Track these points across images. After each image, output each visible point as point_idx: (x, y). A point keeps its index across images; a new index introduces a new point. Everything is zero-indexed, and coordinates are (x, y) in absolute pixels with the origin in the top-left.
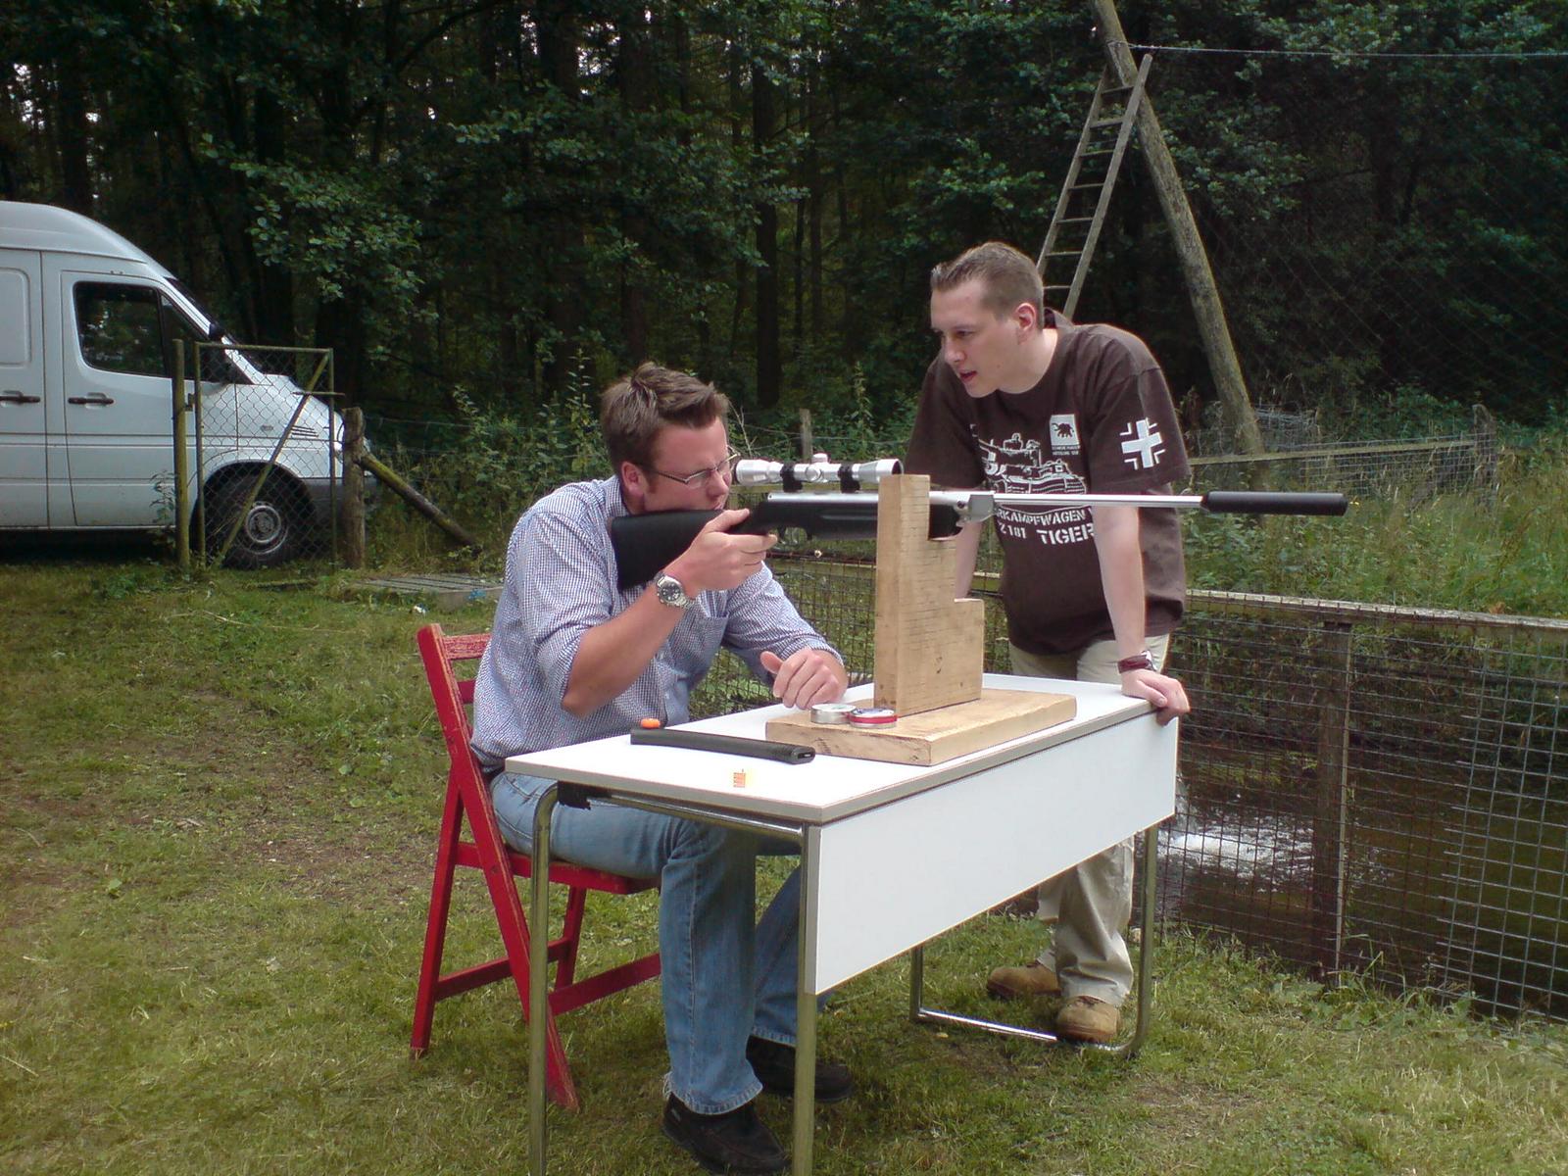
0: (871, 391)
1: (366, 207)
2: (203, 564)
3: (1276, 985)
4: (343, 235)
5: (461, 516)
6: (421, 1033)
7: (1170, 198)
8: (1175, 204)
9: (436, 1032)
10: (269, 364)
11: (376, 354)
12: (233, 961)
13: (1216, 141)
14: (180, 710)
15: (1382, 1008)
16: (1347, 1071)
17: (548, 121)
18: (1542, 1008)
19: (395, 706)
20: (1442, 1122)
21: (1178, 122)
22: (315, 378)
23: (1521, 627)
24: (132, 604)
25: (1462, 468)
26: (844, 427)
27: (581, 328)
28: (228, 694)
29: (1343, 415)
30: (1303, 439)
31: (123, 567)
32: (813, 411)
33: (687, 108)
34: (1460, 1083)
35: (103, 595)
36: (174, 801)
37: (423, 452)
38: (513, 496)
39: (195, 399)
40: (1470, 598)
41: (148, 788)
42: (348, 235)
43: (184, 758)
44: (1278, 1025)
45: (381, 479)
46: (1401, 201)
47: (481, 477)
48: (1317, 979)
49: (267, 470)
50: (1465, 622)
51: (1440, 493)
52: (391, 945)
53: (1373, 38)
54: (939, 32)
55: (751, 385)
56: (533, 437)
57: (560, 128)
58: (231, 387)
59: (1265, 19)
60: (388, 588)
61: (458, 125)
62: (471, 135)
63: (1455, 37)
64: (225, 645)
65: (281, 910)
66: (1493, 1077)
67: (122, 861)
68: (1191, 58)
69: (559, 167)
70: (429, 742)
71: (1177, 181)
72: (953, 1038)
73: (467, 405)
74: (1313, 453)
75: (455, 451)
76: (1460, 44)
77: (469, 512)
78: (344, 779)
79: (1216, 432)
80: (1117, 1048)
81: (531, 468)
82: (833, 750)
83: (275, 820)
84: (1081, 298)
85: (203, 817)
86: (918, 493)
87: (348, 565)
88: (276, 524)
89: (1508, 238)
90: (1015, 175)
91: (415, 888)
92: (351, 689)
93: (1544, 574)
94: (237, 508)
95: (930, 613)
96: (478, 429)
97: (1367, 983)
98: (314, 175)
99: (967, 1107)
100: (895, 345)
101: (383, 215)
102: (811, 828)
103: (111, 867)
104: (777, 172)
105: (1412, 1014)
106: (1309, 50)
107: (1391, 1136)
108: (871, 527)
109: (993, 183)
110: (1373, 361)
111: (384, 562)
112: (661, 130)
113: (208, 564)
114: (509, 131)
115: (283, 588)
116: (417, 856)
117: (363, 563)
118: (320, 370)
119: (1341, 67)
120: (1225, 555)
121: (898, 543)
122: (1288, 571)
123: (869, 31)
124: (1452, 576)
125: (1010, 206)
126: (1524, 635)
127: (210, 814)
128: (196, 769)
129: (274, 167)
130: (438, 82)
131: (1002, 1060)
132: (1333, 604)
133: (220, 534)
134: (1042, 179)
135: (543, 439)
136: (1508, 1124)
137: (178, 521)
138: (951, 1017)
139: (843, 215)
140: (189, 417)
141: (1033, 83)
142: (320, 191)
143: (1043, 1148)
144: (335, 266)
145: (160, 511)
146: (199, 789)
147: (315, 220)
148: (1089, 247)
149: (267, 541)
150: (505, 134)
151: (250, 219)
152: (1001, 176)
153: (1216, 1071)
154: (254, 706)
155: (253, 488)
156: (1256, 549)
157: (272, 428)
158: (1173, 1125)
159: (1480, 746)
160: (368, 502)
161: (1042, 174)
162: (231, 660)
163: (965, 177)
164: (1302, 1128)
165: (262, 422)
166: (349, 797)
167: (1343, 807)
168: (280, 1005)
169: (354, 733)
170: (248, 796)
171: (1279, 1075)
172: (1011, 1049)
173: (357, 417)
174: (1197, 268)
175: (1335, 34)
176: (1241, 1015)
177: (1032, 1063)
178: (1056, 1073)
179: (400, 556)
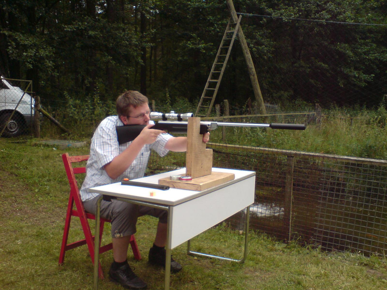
0: (170, 96)
1: (40, 44)
3: (276, 245)
4: (33, 51)
5: (65, 125)
6: (62, 259)
7: (245, 51)
8: (247, 52)
9: (66, 259)
10: (14, 84)
11: (42, 83)
12: (8, 242)
13: (255, 38)
15: (301, 250)
16: (294, 265)
17: (88, 26)
18: (337, 249)
19: (50, 174)
20: (317, 277)
21: (246, 32)
22: (27, 88)
23: (335, 158)
25: (313, 119)
26: (163, 105)
27: (97, 78)
28: (4, 170)
30: (276, 111)
32: (155, 100)
33: (124, 23)
34: (320, 267)
37: (56, 108)
40: (316, 150)
42: (35, 51)
44: (277, 254)
45: (44, 115)
46: (298, 54)
47: (71, 115)
48: (285, 243)
49: (14, 112)
50: (321, 156)
52: (51, 236)
53: (292, 15)
54: (188, 7)
56: (84, 105)
58: (4, 90)
59: (267, 9)
60: (46, 143)
61: (65, 25)
62: (68, 28)
63: (311, 16)
64: (3, 158)
65: (21, 228)
66: (328, 265)
69: (90, 37)
70: (59, 183)
71: (247, 47)
72: (198, 259)
73: (67, 97)
74: (278, 114)
75: (64, 108)
76: (312, 18)
77: (67, 124)
78: (37, 193)
79: (255, 109)
80: (239, 261)
82: (175, 187)
83: (19, 204)
84: (223, 75)
86: (197, 122)
87: (35, 137)
88: (16, 126)
89: (323, 65)
90: (206, 44)
91: (57, 221)
92: (38, 169)
93: (333, 145)
94: (6, 121)
95: (200, 152)
96: (70, 103)
97: (297, 244)
98: (25, 35)
99: (203, 276)
100: (175, 85)
101: (45, 47)
102: (171, 207)
104: (147, 39)
105: (308, 251)
106: (278, 16)
107: (306, 281)
108: (185, 130)
109: (200, 45)
110: (292, 93)
111: (45, 136)
112: (118, 29)
114: (78, 28)
115: (18, 143)
116: (57, 213)
117: (39, 137)
118: (28, 86)
119: (285, 21)
120: (257, 139)
121: (192, 135)
122: (273, 143)
123: (170, 6)
124: (311, 145)
125: (204, 51)
129: (14, 32)
130: (59, 13)
131: (211, 264)
132: (289, 151)
133: (1, 128)
135: (86, 105)
136: (332, 277)
138: (198, 254)
139: (162, 51)
141: (211, 21)
142: (27, 40)
143: (222, 286)
144: (30, 60)
147: (25, 48)
148: (226, 62)
149: (13, 130)
151: (7, 46)
152: (202, 44)
153: (263, 266)
154: (12, 173)
155: (10, 116)
156: (265, 138)
157: (15, 101)
158: (254, 280)
159: (324, 186)
160: (41, 121)
161: (212, 44)
162: (5, 161)
163: (193, 44)
164: (285, 280)
165: (12, 99)
166: (38, 198)
167: (291, 201)
168: (22, 253)
169: (39, 181)
170: (11, 198)
171: (279, 267)
172: (213, 261)
173: (38, 99)
174: (251, 68)
175: (284, 13)
176: (268, 252)
177: (218, 265)
178: (224, 267)
179: (49, 135)
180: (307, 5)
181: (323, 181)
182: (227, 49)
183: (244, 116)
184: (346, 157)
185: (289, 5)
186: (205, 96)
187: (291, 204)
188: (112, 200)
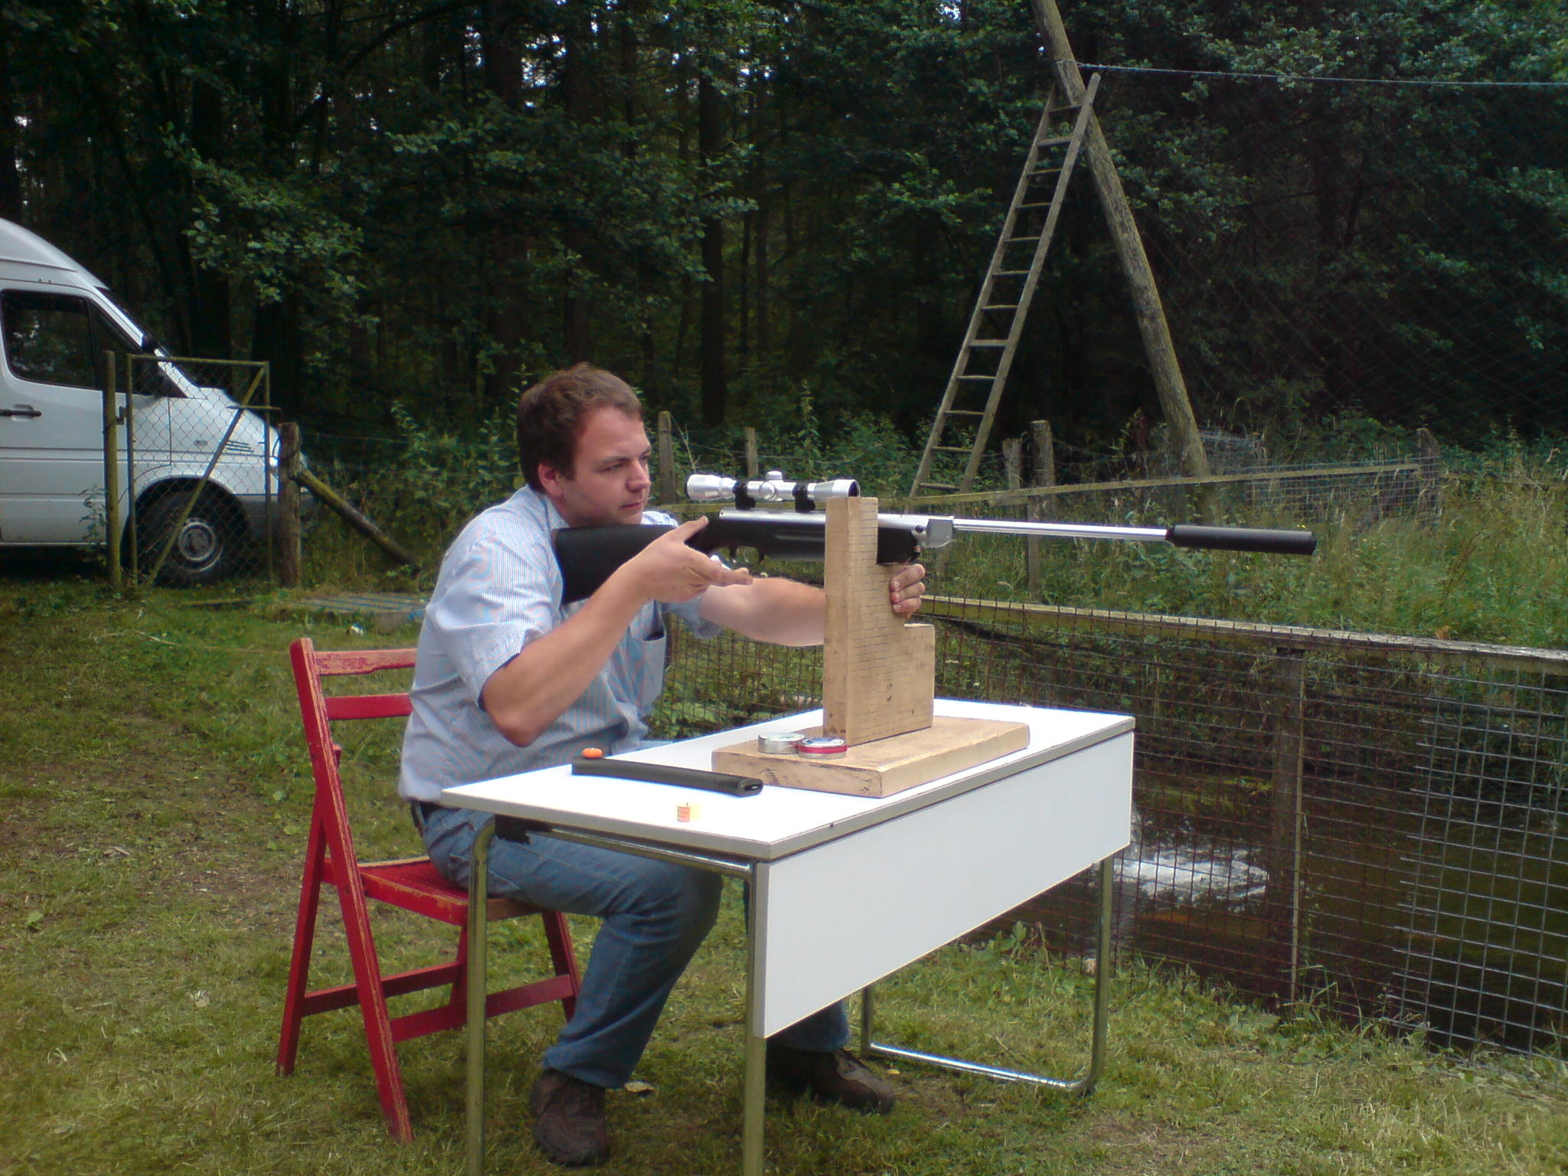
0: (818, 410)
1: (307, 213)
2: (135, 582)
3: (1232, 1018)
4: (283, 240)
5: (400, 535)
7: (1117, 219)
8: (1122, 224)
10: (203, 377)
11: (313, 361)
12: (160, 997)
13: (1164, 161)
14: (110, 733)
15: (1337, 1040)
16: (1306, 1107)
17: (489, 132)
18: (1497, 1039)
20: (1401, 1159)
21: (1126, 141)
22: (251, 392)
23: (1474, 654)
24: (60, 623)
25: (1407, 491)
26: (792, 446)
27: (522, 340)
28: (160, 717)
29: (1288, 438)
30: (1248, 461)
31: (52, 585)
32: (761, 429)
33: (631, 121)
34: (1418, 1118)
35: (31, 614)
36: (102, 828)
37: (361, 468)
38: (453, 513)
39: (127, 412)
40: (1418, 621)
41: (74, 815)
42: (288, 240)
43: (112, 783)
44: (1234, 1059)
45: (318, 496)
46: (1345, 224)
47: (420, 494)
48: (1273, 1011)
49: (201, 487)
50: (1418, 648)
51: (1386, 516)
53: (1317, 62)
54: (888, 48)
55: (696, 402)
56: (473, 454)
57: (502, 140)
58: (164, 401)
59: (1212, 40)
60: (325, 607)
61: (396, 135)
62: (409, 144)
63: (1395, 64)
64: (157, 666)
65: (211, 942)
66: (1451, 1111)
67: (43, 893)
68: (1138, 77)
69: (498, 178)
70: (367, 767)
71: (1124, 201)
72: (905, 1075)
73: (405, 421)
74: (1260, 476)
75: (394, 467)
76: (1401, 73)
77: (409, 530)
78: (279, 805)
79: (1162, 455)
80: (1072, 1085)
81: (471, 485)
82: (781, 780)
83: (207, 848)
84: (1028, 318)
85: (132, 845)
86: (867, 516)
87: (282, 584)
88: (210, 542)
89: (1448, 263)
90: (962, 192)
92: (286, 711)
93: (1489, 597)
94: (170, 525)
95: (879, 640)
96: (417, 445)
97: (1324, 1015)
100: (839, 365)
101: (324, 223)
102: (760, 865)
103: (32, 898)
104: (722, 185)
105: (1368, 1046)
106: (1255, 72)
108: (818, 549)
109: (942, 198)
110: (1317, 384)
111: (321, 581)
112: (605, 141)
113: (140, 582)
114: (447, 142)
115: (218, 607)
117: (299, 583)
118: (256, 383)
119: (1287, 89)
120: (1173, 578)
121: (846, 568)
122: (1236, 595)
123: (818, 44)
124: (1399, 599)
125: (958, 221)
126: (1478, 662)
127: (139, 841)
128: (125, 794)
130: (380, 92)
131: (955, 1098)
132: (1285, 630)
133: (152, 552)
134: (990, 196)
135: (483, 455)
136: (1467, 1160)
137: (109, 536)
138: (905, 1053)
139: (788, 230)
140: (121, 431)
141: (982, 99)
144: (273, 270)
145: (91, 528)
146: (128, 816)
147: (250, 222)
148: (1036, 267)
149: (200, 559)
150: (442, 145)
151: (186, 221)
152: (949, 192)
153: (1174, 1108)
154: (187, 728)
155: (186, 504)
156: (1204, 571)
157: (205, 443)
158: (1129, 1164)
159: (1435, 774)
160: (304, 519)
161: (990, 191)
162: (163, 682)
163: (915, 192)
164: (1261, 1167)
165: (195, 437)
166: (284, 824)
167: (1298, 836)
168: (208, 1043)
169: (289, 758)
170: (179, 823)
171: (1237, 1112)
172: (964, 1087)
173: (293, 433)
174: (1143, 290)
175: (1280, 56)
176: (1197, 1049)
177: (984, 1100)
178: (1010, 1111)
179: (337, 575)
180: (1382, 18)
181: (1428, 751)
182: (1043, 213)
183: (1114, 484)
184: (1523, 651)
185: (1299, 22)
186: (953, 408)
187: (1298, 849)
188: (533, 837)
